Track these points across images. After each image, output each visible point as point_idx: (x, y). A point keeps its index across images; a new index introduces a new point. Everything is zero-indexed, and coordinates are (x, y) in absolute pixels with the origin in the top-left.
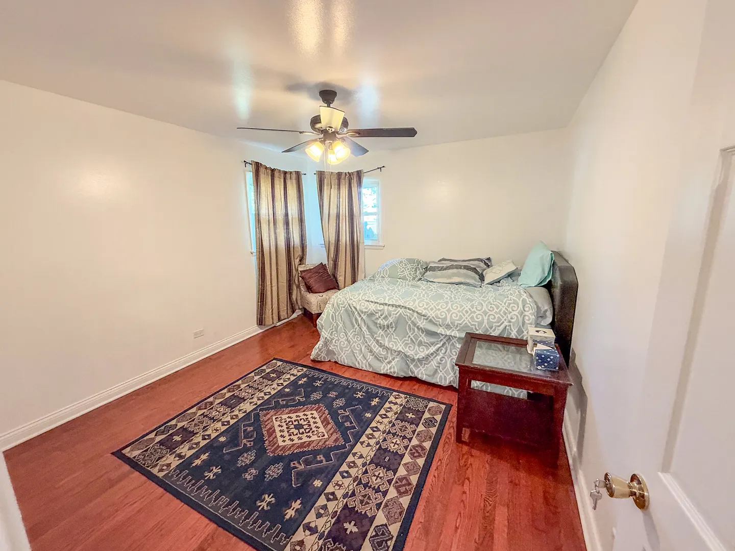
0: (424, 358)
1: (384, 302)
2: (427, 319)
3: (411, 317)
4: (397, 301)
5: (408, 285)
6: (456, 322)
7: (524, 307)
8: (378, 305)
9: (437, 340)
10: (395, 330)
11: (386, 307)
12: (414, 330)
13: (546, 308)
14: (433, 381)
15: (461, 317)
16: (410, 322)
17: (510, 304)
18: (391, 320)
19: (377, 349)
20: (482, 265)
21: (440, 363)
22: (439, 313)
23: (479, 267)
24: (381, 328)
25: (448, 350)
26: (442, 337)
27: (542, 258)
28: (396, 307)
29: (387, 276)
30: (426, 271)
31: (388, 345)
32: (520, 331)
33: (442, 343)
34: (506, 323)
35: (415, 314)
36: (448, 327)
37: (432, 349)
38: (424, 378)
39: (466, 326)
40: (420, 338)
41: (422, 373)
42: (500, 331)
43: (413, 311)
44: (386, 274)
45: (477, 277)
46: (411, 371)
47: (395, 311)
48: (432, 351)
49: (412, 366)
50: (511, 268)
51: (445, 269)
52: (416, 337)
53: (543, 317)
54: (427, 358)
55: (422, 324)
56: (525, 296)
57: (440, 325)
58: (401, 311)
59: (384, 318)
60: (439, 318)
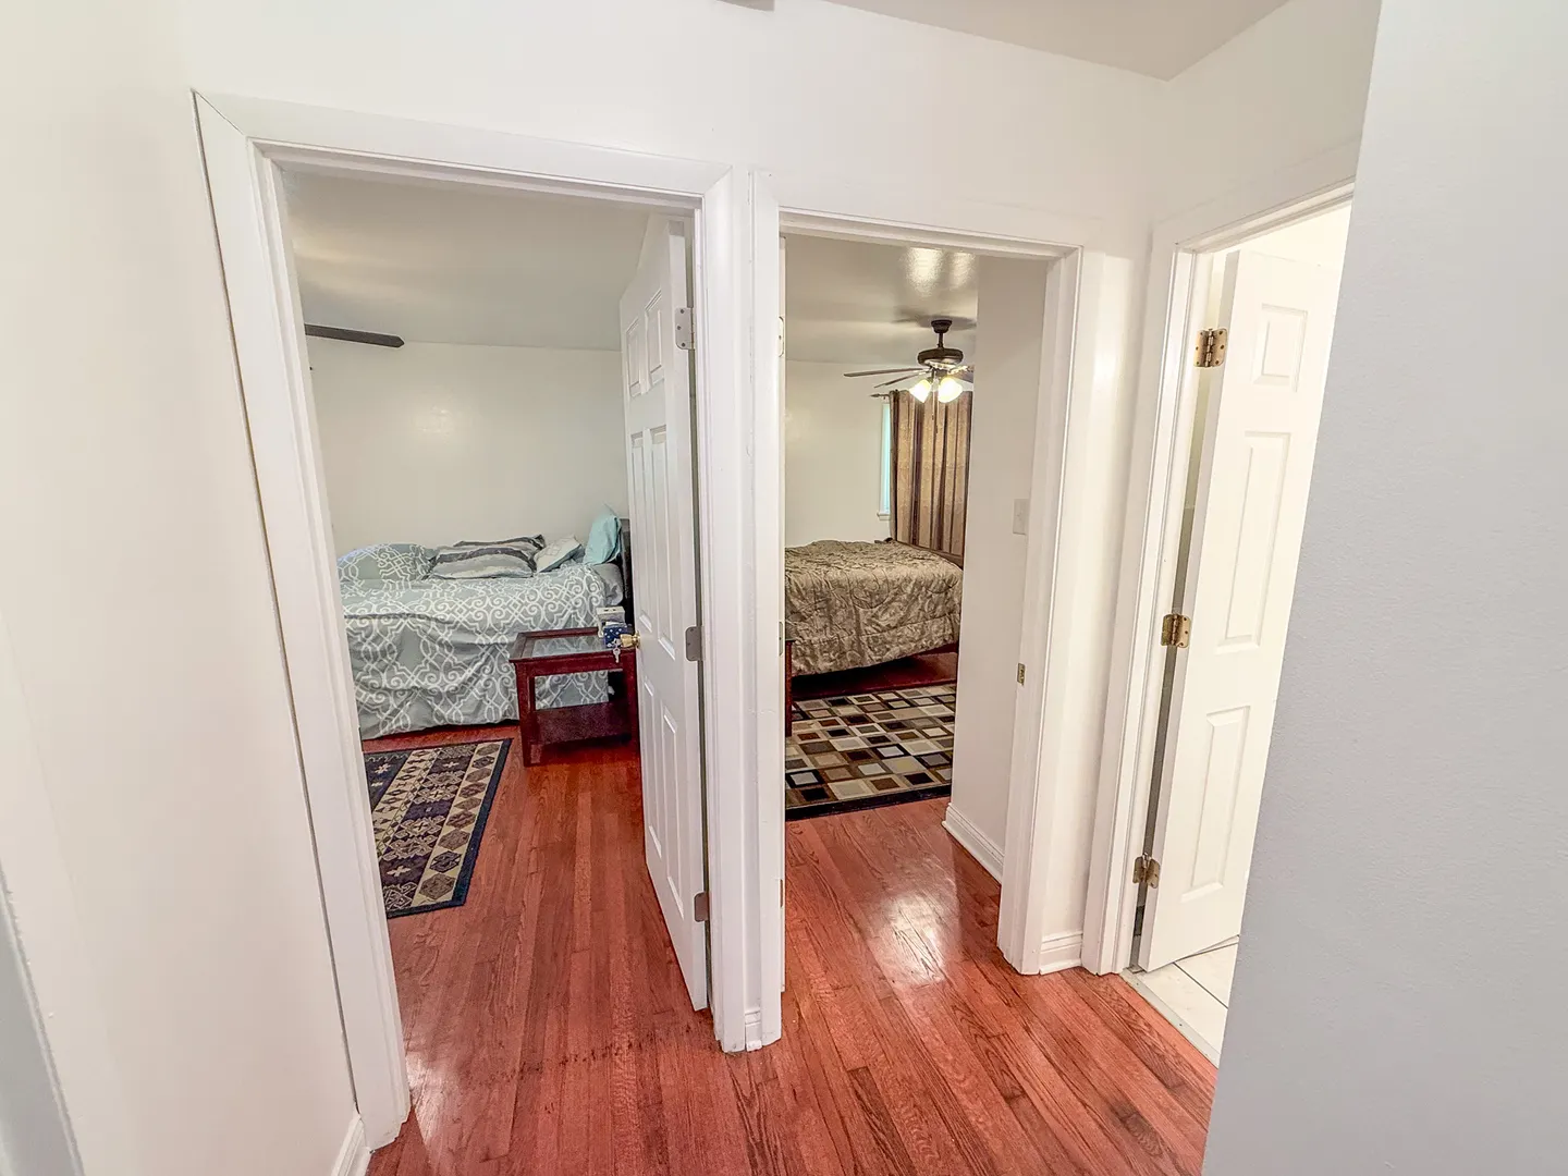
0: (457, 688)
1: (371, 613)
2: (454, 628)
3: (426, 628)
4: (394, 608)
5: (407, 587)
6: (502, 622)
7: (589, 586)
8: (358, 621)
9: (475, 655)
10: (398, 656)
11: (375, 622)
12: (434, 649)
13: (615, 584)
14: (477, 721)
15: (508, 615)
16: (424, 638)
17: (572, 585)
18: (388, 640)
19: (366, 696)
20: (530, 546)
21: (485, 690)
22: (473, 614)
23: (526, 550)
24: (368, 658)
25: (496, 667)
26: (483, 650)
27: (606, 524)
28: (394, 618)
29: (355, 578)
30: (435, 564)
31: (389, 682)
32: (588, 618)
33: (483, 660)
34: (570, 611)
35: (433, 624)
36: (490, 632)
37: (469, 672)
38: (462, 720)
39: (518, 625)
40: (447, 659)
41: (456, 713)
42: (563, 625)
43: (429, 619)
44: (354, 575)
45: (525, 564)
46: (436, 715)
47: (392, 625)
48: (470, 675)
49: (437, 707)
50: (572, 546)
51: (470, 557)
52: (439, 660)
53: (614, 596)
54: (463, 688)
55: (447, 636)
56: (588, 574)
57: (477, 632)
58: (405, 622)
59: (374, 640)
60: (475, 622)
